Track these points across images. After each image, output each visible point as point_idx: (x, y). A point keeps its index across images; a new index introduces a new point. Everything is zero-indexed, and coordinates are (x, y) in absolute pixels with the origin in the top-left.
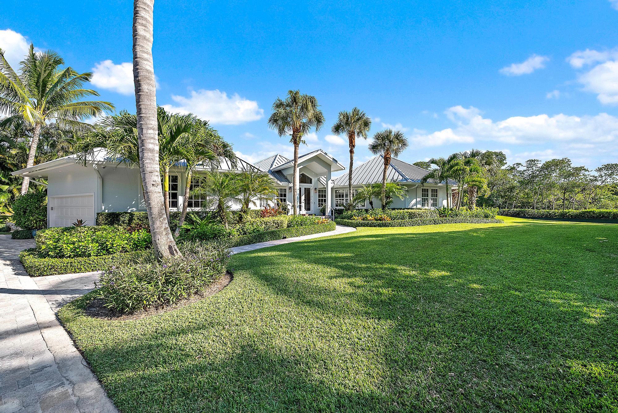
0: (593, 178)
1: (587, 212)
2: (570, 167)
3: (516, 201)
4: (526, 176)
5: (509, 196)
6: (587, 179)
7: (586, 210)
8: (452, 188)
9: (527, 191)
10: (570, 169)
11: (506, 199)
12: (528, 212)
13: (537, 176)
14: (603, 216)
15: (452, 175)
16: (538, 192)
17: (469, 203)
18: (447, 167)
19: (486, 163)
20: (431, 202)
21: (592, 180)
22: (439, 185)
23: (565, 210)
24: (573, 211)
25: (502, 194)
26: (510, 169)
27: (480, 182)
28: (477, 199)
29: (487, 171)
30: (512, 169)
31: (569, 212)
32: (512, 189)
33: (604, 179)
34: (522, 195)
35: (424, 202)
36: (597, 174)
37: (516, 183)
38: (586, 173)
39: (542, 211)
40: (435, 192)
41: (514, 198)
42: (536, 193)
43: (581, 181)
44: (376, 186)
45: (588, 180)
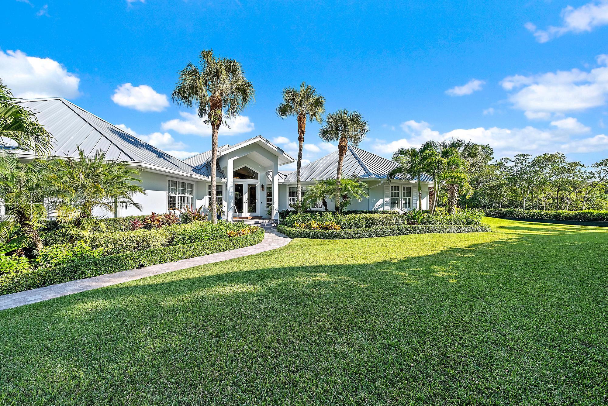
0: (590, 175)
1: (584, 213)
2: (565, 162)
3: (503, 199)
4: (515, 173)
5: (496, 194)
6: (583, 175)
7: (582, 211)
8: (430, 186)
9: (515, 188)
10: (564, 164)
11: (492, 197)
12: (518, 212)
13: (526, 173)
14: (602, 218)
15: (425, 169)
16: (528, 190)
17: (449, 203)
18: (418, 159)
19: (469, 155)
20: (402, 202)
21: (588, 178)
22: (412, 181)
23: (558, 211)
24: (567, 211)
25: (489, 192)
26: (498, 165)
27: (460, 179)
28: (458, 199)
29: (471, 164)
30: (500, 164)
31: (563, 213)
32: (499, 186)
33: (602, 176)
34: (510, 193)
35: (394, 202)
36: (594, 170)
37: (503, 180)
38: (583, 169)
39: (532, 211)
40: (407, 190)
41: (501, 196)
42: (525, 191)
43: (576, 178)
44: (329, 183)
45: (585, 177)
